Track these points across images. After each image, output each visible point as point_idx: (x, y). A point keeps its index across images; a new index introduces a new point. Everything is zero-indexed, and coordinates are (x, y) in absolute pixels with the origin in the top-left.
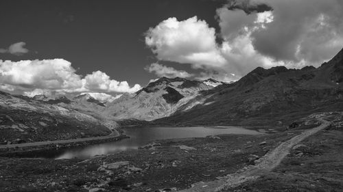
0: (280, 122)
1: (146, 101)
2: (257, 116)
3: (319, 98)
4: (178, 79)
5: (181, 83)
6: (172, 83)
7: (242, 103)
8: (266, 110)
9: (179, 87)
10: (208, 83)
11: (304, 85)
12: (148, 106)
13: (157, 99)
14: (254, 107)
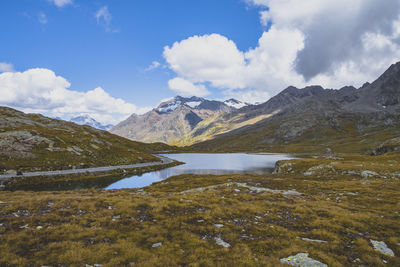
0: (329, 150)
1: (158, 124)
2: (298, 142)
3: (365, 123)
4: (194, 99)
5: (199, 103)
6: (188, 104)
7: (278, 127)
8: (308, 135)
9: (196, 108)
10: (229, 104)
11: (346, 107)
12: (160, 130)
13: (171, 121)
14: (294, 132)
